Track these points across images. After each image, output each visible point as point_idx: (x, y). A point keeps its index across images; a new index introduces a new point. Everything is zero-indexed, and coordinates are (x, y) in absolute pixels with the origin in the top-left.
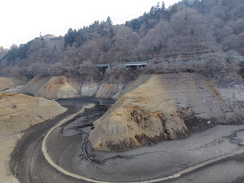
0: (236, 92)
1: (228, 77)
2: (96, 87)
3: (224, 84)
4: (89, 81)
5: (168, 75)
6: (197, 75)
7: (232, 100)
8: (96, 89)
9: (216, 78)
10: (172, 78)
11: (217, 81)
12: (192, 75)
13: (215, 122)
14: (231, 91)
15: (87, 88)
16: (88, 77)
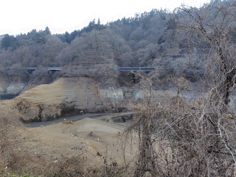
0: (108, 92)
1: (107, 81)
2: (22, 87)
3: (104, 86)
4: (16, 81)
5: (71, 79)
6: (91, 79)
7: (104, 97)
8: (22, 88)
9: (101, 82)
10: (73, 81)
11: (101, 84)
12: (87, 79)
13: (86, 112)
14: (106, 91)
15: (13, 87)
16: (16, 77)
